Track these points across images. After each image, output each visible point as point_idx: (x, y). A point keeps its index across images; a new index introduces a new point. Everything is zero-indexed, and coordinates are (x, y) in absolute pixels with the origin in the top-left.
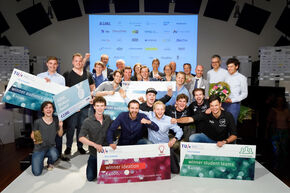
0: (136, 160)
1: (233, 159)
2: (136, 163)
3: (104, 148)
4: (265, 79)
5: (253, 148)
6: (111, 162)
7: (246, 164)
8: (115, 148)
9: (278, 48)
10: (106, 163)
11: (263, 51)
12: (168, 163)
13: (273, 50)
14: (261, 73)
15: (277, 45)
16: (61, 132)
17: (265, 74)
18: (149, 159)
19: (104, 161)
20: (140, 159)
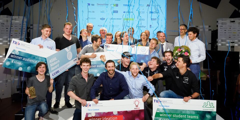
0: (115, 113)
1: (198, 112)
2: (115, 116)
3: (88, 102)
4: (222, 45)
5: (214, 102)
6: (94, 115)
7: (208, 116)
8: (97, 103)
9: (232, 20)
10: (89, 116)
11: (220, 21)
12: (143, 115)
13: (228, 21)
14: (219, 40)
15: (231, 17)
16: (51, 89)
17: (222, 41)
18: (126, 111)
19: (87, 114)
20: (118, 112)
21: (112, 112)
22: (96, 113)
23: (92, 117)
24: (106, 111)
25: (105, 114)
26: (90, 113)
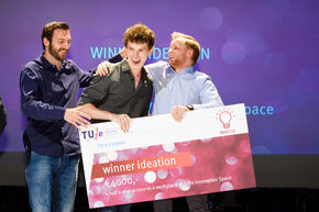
0: (169, 148)
2: (168, 155)
6: (114, 158)
10: (103, 161)
12: (246, 149)
18: (198, 142)
19: (96, 157)
20: (177, 145)
21: (161, 147)
22: (118, 152)
23: (111, 162)
24: (145, 145)
25: (142, 153)
26: (104, 154)
